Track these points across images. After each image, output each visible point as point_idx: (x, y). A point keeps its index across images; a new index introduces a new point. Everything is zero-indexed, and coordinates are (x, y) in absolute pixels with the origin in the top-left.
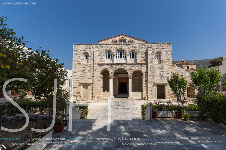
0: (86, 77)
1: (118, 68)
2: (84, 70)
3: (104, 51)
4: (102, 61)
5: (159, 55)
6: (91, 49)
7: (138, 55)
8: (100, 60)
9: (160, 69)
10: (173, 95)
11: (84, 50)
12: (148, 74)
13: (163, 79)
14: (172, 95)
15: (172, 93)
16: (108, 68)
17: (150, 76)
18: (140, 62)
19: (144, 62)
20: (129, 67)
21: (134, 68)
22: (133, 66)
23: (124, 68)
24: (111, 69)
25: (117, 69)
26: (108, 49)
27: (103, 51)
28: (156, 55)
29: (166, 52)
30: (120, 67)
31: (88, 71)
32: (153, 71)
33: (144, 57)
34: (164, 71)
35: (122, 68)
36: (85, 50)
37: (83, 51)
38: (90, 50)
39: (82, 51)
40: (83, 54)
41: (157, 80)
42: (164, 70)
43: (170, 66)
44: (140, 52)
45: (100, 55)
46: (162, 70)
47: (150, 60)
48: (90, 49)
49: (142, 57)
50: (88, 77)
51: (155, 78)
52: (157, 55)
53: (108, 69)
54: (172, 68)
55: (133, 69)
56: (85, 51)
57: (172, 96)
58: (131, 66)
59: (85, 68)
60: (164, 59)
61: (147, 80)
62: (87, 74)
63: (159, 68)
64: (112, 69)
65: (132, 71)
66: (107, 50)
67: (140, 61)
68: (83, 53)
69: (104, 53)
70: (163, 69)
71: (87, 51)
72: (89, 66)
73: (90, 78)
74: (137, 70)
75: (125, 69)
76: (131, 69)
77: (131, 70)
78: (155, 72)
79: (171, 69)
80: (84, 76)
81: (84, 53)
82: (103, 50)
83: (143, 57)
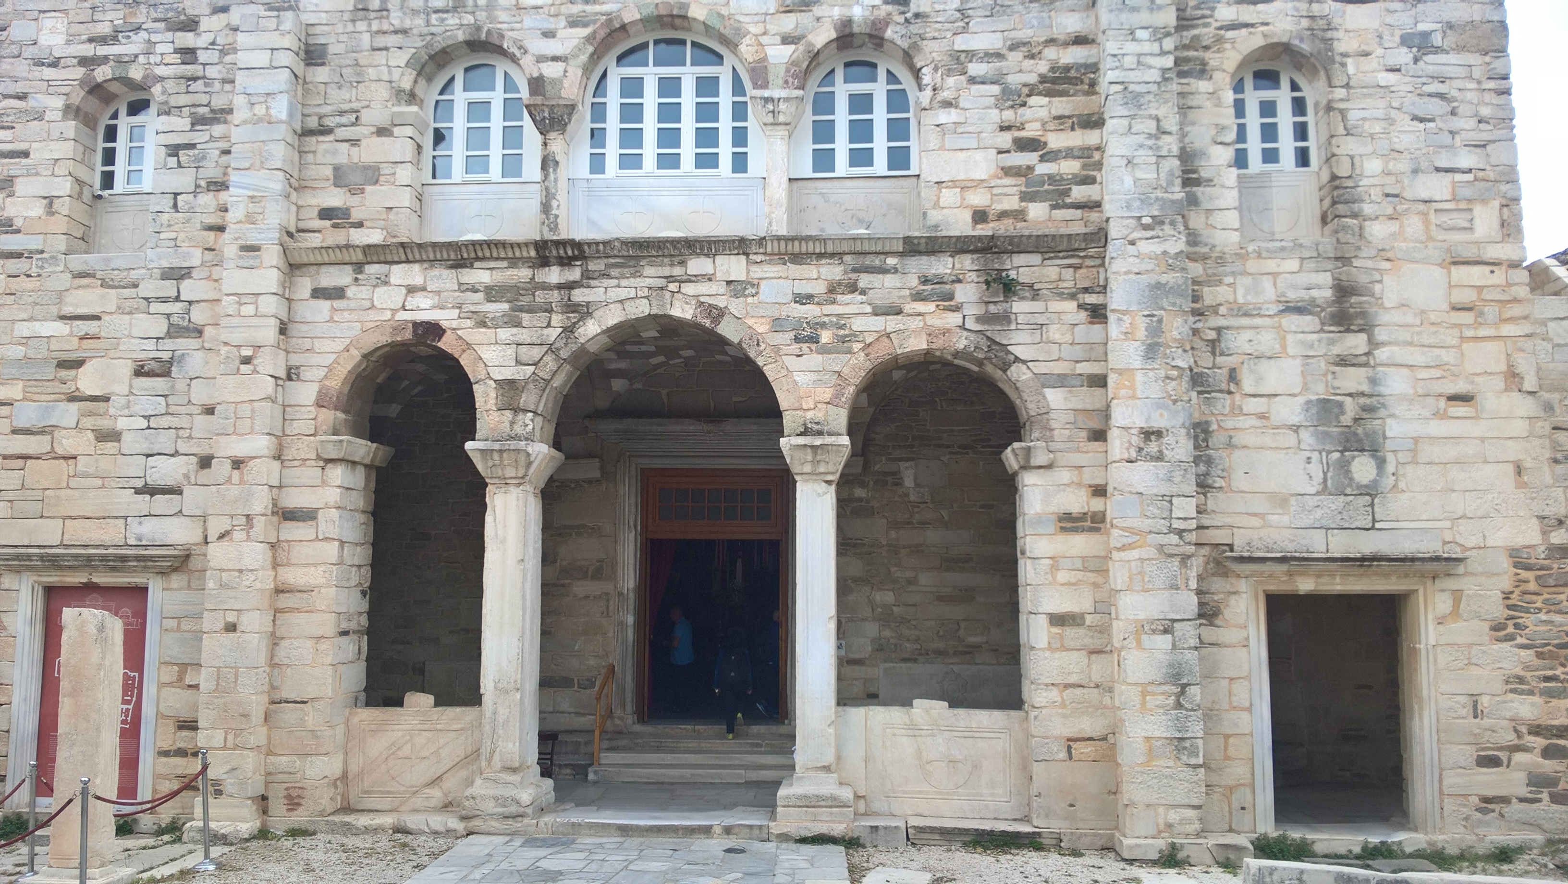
0: (105, 464)
1: (612, 317)
2: (78, 364)
3: (401, 59)
4: (355, 216)
5: (1283, 97)
6: (202, 41)
7: (948, 104)
8: (335, 199)
9: (1309, 322)
10: (1550, 766)
11: (88, 50)
12: (1106, 413)
13: (1371, 491)
14: (1548, 753)
15: (1537, 730)
16: (446, 317)
17: (1153, 447)
18: (980, 216)
19: (1037, 211)
20: (803, 299)
21: (879, 323)
22: (864, 280)
23: (718, 314)
24: (505, 334)
25: (590, 329)
26: (461, 36)
27: (381, 57)
28: (1239, 108)
29: (1403, 56)
30: (641, 309)
31: (140, 372)
32: (1206, 360)
33: (1032, 131)
34: (1382, 354)
35: (682, 311)
36: (105, 59)
37: (83, 61)
38: (188, 54)
39: (55, 64)
40: (67, 109)
41: (1281, 501)
42: (1381, 334)
43: (1477, 275)
44: (976, 69)
45: (330, 122)
46: (1357, 343)
47: (1148, 175)
48: (187, 39)
49: (1006, 139)
50: (134, 467)
51: (1240, 481)
52: (1253, 98)
53: (446, 344)
54: (1516, 310)
55: (854, 336)
56: (102, 73)
57: (1538, 781)
58: (819, 288)
59: (91, 327)
60: (1373, 166)
61: (1097, 504)
62: (122, 424)
63: (1299, 310)
64: (524, 335)
65: (837, 362)
66: (439, 44)
67: (979, 199)
68: (78, 96)
69: (399, 92)
70: (1367, 329)
71: (136, 73)
72: (149, 288)
73: (156, 478)
74: (917, 344)
75: (727, 330)
76: (826, 337)
77: (825, 350)
78: (1233, 376)
79: (1508, 330)
80: (67, 443)
81: (97, 90)
82: (381, 41)
83: (1025, 145)
